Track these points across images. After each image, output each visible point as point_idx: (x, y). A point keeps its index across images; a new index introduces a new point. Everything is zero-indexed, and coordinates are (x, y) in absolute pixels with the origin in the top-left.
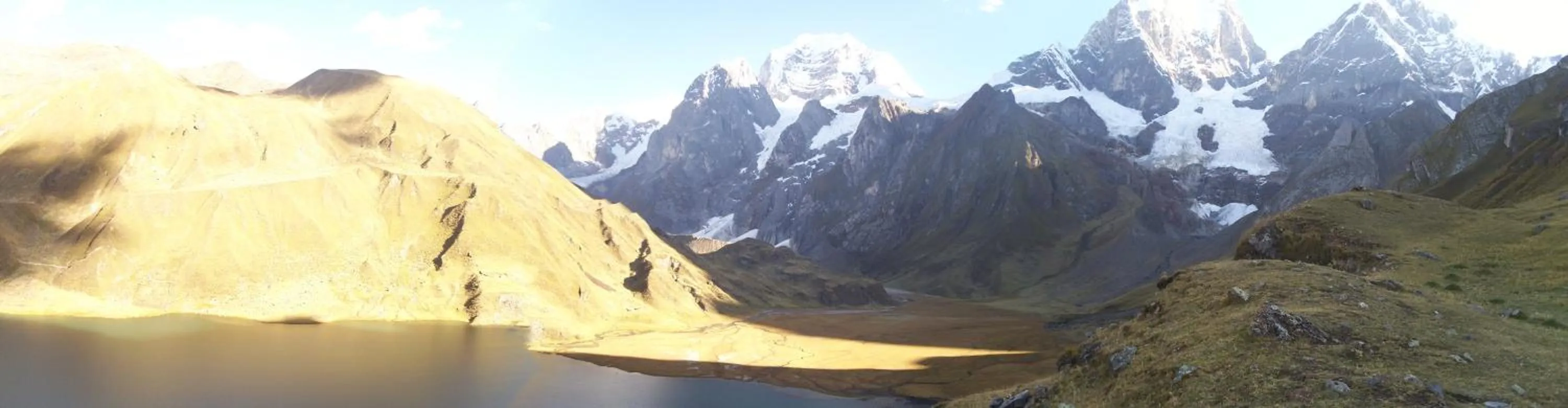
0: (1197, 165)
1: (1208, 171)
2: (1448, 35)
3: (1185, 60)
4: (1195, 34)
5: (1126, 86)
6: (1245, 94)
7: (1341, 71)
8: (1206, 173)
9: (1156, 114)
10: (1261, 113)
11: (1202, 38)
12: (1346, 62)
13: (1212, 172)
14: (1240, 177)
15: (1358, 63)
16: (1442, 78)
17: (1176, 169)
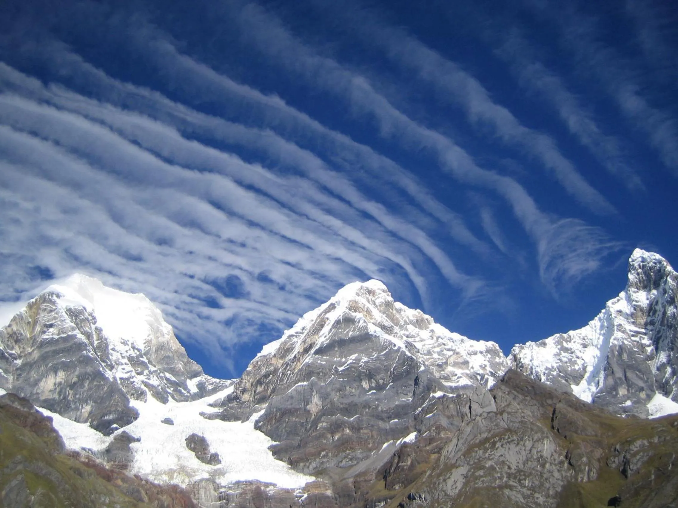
0: (207, 480)
1: (225, 487)
2: (429, 330)
3: (124, 369)
4: (125, 343)
5: (60, 393)
6: (211, 405)
7: (340, 369)
8: (223, 490)
9: (115, 426)
10: (250, 424)
11: (134, 348)
12: (344, 360)
13: (230, 488)
14: (271, 491)
15: (358, 360)
16: (443, 372)
17: (184, 486)
